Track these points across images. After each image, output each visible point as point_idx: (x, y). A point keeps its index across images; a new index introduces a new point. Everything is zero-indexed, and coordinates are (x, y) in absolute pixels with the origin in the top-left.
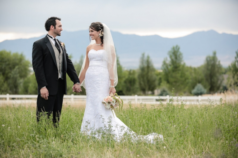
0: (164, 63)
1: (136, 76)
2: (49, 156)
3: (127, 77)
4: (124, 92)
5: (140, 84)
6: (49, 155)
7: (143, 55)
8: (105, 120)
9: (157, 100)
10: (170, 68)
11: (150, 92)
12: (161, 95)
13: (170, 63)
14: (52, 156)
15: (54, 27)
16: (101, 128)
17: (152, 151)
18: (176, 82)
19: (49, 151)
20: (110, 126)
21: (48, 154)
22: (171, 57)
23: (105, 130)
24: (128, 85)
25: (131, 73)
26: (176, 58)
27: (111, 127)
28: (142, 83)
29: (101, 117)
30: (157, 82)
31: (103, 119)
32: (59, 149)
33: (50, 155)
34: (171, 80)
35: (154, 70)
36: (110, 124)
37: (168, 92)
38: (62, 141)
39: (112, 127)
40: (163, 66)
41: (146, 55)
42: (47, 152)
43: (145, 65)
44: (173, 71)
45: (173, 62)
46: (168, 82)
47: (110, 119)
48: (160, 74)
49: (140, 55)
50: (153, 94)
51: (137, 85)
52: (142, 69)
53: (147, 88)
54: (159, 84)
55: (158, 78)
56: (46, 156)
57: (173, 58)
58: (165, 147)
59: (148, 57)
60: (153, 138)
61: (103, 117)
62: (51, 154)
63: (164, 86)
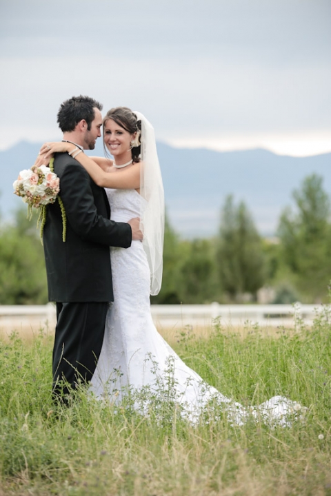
0: (284, 221)
1: (212, 255)
2: (16, 464)
3: (188, 257)
4: (181, 296)
5: (223, 276)
6: (16, 460)
7: (229, 199)
8: (159, 366)
9: (267, 316)
10: (299, 233)
11: (247, 296)
12: (278, 301)
13: (300, 221)
14: (24, 462)
15: (86, 126)
16: (148, 387)
17: (289, 447)
18: (314, 269)
19: (16, 449)
20: (172, 382)
21: (13, 456)
22: (300, 204)
23: (157, 391)
24: (192, 278)
25: (198, 247)
26: (314, 207)
27: (173, 384)
28: (227, 271)
29: (148, 357)
30: (265, 270)
31: (154, 362)
32: (41, 444)
33: (19, 460)
34: (303, 263)
35: (257, 238)
36: (171, 376)
37: (296, 294)
38: (47, 422)
39: (177, 383)
40: (281, 227)
41: (236, 202)
42: (9, 451)
43: (235, 226)
44: (308, 241)
45: (307, 217)
46: (295, 268)
47: (172, 363)
48: (271, 249)
49: (220, 201)
50: (255, 300)
51: (214, 279)
52: (228, 237)
53: (240, 287)
54: (272, 275)
55: (267, 258)
56: (8, 463)
57: (307, 206)
58: (321, 436)
59: (242, 206)
60: (286, 412)
61: (154, 359)
62: (22, 457)
63: (286, 279)
